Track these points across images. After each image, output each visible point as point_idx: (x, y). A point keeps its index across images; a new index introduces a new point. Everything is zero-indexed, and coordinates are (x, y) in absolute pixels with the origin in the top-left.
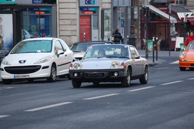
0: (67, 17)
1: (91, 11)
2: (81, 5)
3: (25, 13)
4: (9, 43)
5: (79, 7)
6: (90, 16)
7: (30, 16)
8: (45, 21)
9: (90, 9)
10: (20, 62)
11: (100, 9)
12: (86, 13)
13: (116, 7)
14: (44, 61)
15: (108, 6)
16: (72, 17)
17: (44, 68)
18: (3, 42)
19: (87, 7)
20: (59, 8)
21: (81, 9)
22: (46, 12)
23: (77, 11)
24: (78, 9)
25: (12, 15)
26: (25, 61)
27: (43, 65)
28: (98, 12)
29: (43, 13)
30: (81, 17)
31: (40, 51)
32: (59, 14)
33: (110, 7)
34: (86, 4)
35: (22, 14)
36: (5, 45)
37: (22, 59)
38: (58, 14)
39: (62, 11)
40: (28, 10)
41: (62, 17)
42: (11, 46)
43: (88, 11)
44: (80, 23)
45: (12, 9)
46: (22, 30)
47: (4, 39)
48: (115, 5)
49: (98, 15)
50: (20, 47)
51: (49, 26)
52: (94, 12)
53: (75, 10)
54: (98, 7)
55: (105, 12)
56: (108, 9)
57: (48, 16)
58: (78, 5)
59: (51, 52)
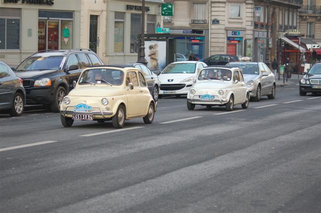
0: (217, 45)
1: (236, 40)
2: (228, 36)
3: (178, 41)
4: (163, 65)
5: (227, 37)
6: (236, 44)
7: (187, 44)
8: (200, 48)
9: (236, 39)
10: (169, 80)
11: (244, 39)
12: (232, 42)
13: (257, 38)
14: (188, 81)
15: (251, 37)
16: (221, 45)
17: (188, 86)
18: (158, 64)
19: (234, 38)
20: (211, 38)
21: (229, 38)
22: (200, 40)
23: (225, 40)
24: (226, 38)
25: (165, 42)
26: (172, 80)
27: (187, 83)
28: (242, 42)
29: (198, 41)
30: (228, 45)
31: (185, 72)
32: (211, 42)
33: (252, 38)
34: (232, 34)
35: (176, 42)
36: (159, 67)
37: (170, 78)
38: (209, 42)
39: (213, 40)
40: (186, 38)
41: (213, 45)
42: (163, 68)
43: (234, 40)
44: (227, 50)
45: (167, 38)
46: (175, 54)
47: (159, 61)
48: (256, 36)
49: (242, 44)
50: (171, 68)
51: (202, 52)
52: (239, 41)
53: (223, 39)
54: (242, 38)
55: (248, 41)
56: (250, 39)
57: (202, 44)
58: (226, 36)
59: (194, 73)
